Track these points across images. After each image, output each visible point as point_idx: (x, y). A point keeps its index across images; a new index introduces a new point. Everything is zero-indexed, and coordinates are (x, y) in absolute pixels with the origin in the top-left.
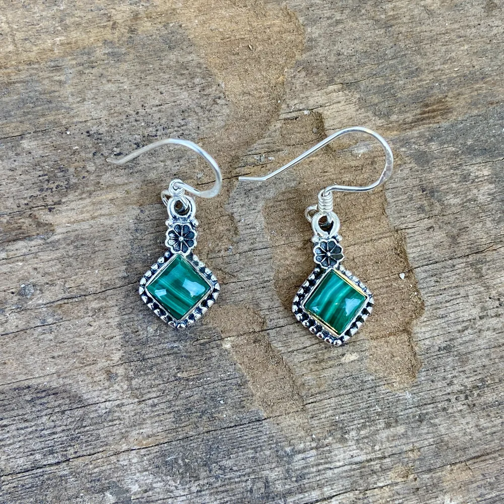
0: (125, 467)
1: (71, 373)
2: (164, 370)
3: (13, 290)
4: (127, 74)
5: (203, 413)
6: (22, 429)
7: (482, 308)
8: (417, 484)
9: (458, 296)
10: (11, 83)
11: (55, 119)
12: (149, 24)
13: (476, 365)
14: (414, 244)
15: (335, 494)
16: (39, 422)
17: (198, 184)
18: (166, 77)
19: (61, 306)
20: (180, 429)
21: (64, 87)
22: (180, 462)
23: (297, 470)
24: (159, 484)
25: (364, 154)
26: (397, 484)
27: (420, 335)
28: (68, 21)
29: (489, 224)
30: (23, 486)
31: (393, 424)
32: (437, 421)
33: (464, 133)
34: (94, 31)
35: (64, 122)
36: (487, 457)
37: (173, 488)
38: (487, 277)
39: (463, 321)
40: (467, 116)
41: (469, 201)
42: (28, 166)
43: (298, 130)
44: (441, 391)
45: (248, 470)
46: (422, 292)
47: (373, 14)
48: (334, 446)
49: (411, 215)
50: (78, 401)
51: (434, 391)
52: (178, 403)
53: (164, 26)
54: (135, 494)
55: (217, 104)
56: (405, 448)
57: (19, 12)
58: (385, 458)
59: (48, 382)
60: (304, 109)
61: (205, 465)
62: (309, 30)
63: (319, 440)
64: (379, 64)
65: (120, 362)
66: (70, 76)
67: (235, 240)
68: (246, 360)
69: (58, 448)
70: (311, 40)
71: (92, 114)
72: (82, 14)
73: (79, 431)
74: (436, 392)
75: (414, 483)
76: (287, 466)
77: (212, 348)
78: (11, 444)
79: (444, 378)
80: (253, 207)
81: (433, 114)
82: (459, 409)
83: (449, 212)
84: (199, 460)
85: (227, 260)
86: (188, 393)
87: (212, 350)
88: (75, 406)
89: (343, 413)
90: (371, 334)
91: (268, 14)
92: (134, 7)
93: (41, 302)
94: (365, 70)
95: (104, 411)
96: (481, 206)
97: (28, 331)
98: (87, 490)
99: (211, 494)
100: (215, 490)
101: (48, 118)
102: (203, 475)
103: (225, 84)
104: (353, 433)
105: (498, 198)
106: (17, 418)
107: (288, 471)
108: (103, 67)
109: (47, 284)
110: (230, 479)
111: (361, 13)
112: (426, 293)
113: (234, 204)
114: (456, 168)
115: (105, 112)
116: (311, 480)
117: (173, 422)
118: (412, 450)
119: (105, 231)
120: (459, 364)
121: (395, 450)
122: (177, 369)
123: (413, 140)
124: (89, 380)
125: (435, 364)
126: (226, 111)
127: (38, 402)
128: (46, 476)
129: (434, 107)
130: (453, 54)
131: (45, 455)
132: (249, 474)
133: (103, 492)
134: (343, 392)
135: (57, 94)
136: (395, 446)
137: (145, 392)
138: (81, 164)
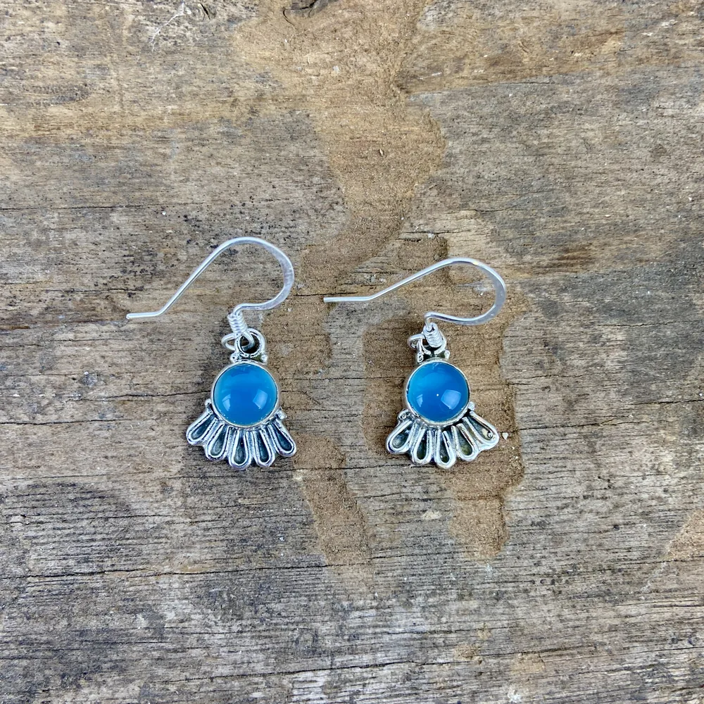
0: (164, 591)
1: (122, 478)
2: (225, 493)
3: (75, 376)
4: (239, 159)
5: (259, 547)
6: (59, 529)
7: (588, 487)
8: (481, 667)
9: (564, 469)
10: (110, 148)
11: (152, 196)
12: (273, 107)
13: (570, 549)
14: (525, 403)
15: (388, 662)
16: (79, 525)
17: (297, 295)
18: (282, 170)
19: (124, 402)
20: (230, 561)
21: (169, 162)
22: (225, 596)
23: (351, 628)
24: (198, 617)
25: (486, 293)
26: (459, 663)
27: (512, 504)
28: (185, 89)
29: (613, 395)
30: (50, 591)
31: (466, 598)
32: (515, 602)
33: (604, 288)
34: (211, 106)
35: (161, 201)
36: (565, 652)
37: (213, 623)
38: (599, 453)
39: (565, 498)
40: (610, 270)
41: (595, 365)
42: (114, 243)
43: (418, 254)
44: (525, 570)
45: (297, 619)
46: (525, 457)
47: (525, 138)
48: (397, 609)
49: (527, 369)
50: (125, 510)
51: (517, 569)
52: (233, 531)
53: (290, 112)
54: (170, 622)
55: (333, 209)
56: (475, 626)
57: (132, 70)
58: (450, 632)
59: (96, 483)
60: (428, 232)
61: (252, 604)
62: (450, 144)
63: (381, 600)
64: (521, 195)
65: (178, 475)
66: (177, 151)
67: (327, 363)
68: (316, 497)
69: (94, 556)
70: (450, 155)
71: (194, 197)
72: (201, 84)
73: (121, 542)
74: (520, 571)
75: (478, 666)
76: (341, 621)
77: (281, 478)
78: (43, 544)
79: (532, 557)
80: (353, 331)
81: (572, 262)
82: (542, 593)
83: (571, 373)
84: (246, 598)
85: (314, 383)
86: (247, 523)
87: (280, 480)
88: (121, 514)
89: (413, 575)
90: (459, 494)
91: (407, 118)
92: (260, 86)
93: (103, 394)
94: (505, 199)
95: (151, 526)
96: (607, 373)
97: (83, 424)
98: (119, 608)
99: (252, 637)
100: (258, 634)
101: (145, 193)
102: (247, 614)
103: (346, 189)
104: (420, 599)
105: (628, 368)
106: (55, 516)
107: (341, 627)
108: (215, 147)
109: (113, 375)
110: (276, 624)
111: (512, 135)
112: (529, 460)
113: (333, 324)
114: (587, 327)
115: (208, 198)
116: (365, 642)
117: (225, 551)
118: (482, 630)
119: (186, 329)
120: (551, 544)
121: (463, 626)
122: (239, 494)
123: (544, 287)
124: (141, 489)
125: (525, 540)
126: (342, 219)
127: (81, 503)
128: (76, 586)
129: (575, 254)
130: (607, 198)
131: (79, 562)
132: (298, 623)
133: (135, 614)
134: (417, 551)
135: (159, 168)
136: (464, 622)
137: (199, 512)
138: (172, 251)
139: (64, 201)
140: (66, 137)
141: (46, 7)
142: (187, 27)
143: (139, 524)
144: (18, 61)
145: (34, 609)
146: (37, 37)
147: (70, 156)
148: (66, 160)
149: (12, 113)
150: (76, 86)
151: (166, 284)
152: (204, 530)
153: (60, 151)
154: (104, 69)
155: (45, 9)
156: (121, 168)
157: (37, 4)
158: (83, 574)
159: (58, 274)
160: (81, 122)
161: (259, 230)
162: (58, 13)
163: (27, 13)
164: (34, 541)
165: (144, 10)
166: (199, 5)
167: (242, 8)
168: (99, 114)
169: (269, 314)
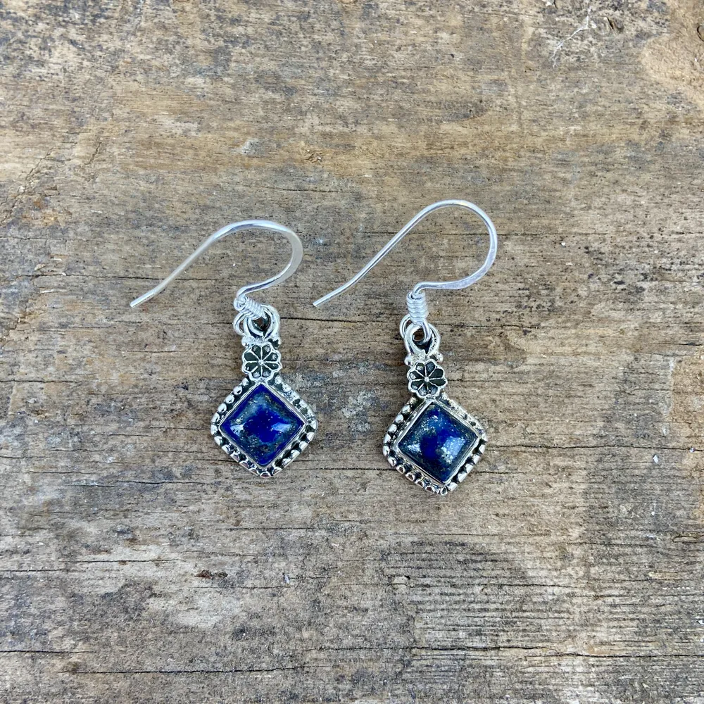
139: (455, 227)
140: (460, 157)
141: (440, 16)
142: (591, 42)
143: (537, 594)
144: (409, 74)
145: (420, 686)
146: (429, 48)
147: (463, 177)
148: (457, 182)
149: (403, 129)
150: (471, 102)
151: (565, 322)
152: (611, 605)
153: (452, 170)
154: (501, 84)
155: (439, 18)
156: (517, 193)
157: (431, 12)
158: (475, 649)
159: (448, 306)
160: (476, 141)
161: (668, 266)
162: (453, 23)
163: (420, 22)
164: (420, 607)
165: (545, 23)
166: (605, 19)
167: (652, 24)
168: (496, 134)
169: (680, 361)
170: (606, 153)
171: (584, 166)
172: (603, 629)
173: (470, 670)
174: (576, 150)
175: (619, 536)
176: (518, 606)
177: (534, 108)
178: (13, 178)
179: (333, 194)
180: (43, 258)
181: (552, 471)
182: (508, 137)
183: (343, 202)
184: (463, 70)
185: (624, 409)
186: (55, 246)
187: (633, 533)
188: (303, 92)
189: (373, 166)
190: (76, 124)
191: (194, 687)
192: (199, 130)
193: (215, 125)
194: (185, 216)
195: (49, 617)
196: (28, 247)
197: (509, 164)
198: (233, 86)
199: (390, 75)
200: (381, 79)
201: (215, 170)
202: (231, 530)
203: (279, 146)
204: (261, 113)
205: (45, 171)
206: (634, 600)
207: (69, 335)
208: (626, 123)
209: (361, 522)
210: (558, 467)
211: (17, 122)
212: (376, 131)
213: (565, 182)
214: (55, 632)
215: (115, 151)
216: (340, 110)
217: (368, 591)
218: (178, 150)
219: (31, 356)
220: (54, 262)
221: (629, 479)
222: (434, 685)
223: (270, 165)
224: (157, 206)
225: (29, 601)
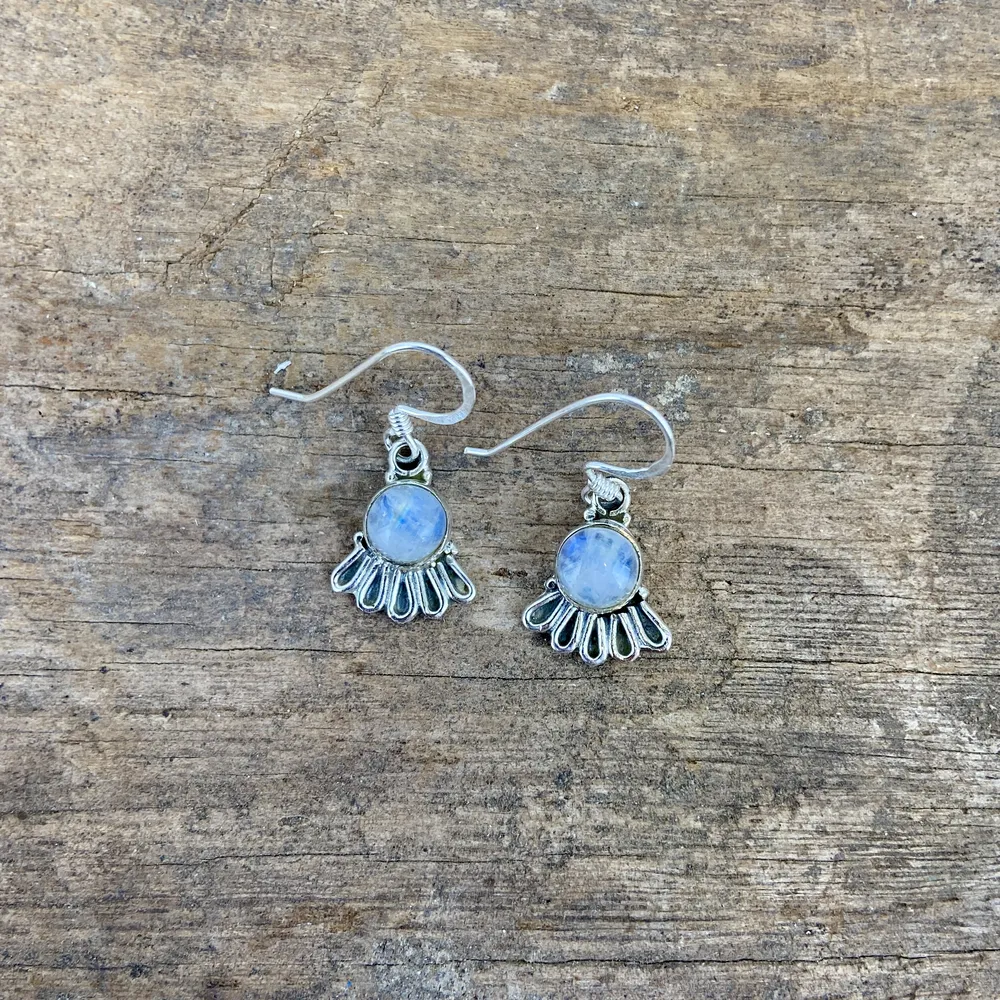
170: (967, 110)
171: (941, 124)
172: (947, 645)
173: (797, 684)
174: (932, 106)
175: (967, 544)
176: (852, 617)
177: (885, 56)
178: (288, 119)
179: (652, 149)
180: (321, 213)
181: (894, 471)
182: (855, 88)
183: (663, 159)
184: (804, 9)
185: (977, 403)
186: (335, 200)
187: (983, 541)
188: (618, 29)
189: (698, 118)
190: (360, 60)
191: (489, 695)
192: (499, 71)
193: (517, 65)
194: (483, 171)
195: (331, 613)
196: (305, 200)
197: (855, 119)
198: (539, 21)
199: (720, 12)
200: (709, 18)
201: (517, 118)
202: (532, 525)
203: (590, 92)
204: (570, 53)
205: (325, 113)
206: (982, 614)
207: (352, 302)
208: (989, 76)
209: (677, 521)
210: (901, 466)
211: (293, 56)
212: (702, 78)
213: (918, 142)
214: (338, 629)
215: (405, 92)
216: (662, 52)
217: (685, 597)
218: (475, 94)
219: (310, 325)
220: (335, 218)
221: (981, 482)
222: (757, 700)
223: (581, 114)
224: (450, 157)
225: (307, 595)
